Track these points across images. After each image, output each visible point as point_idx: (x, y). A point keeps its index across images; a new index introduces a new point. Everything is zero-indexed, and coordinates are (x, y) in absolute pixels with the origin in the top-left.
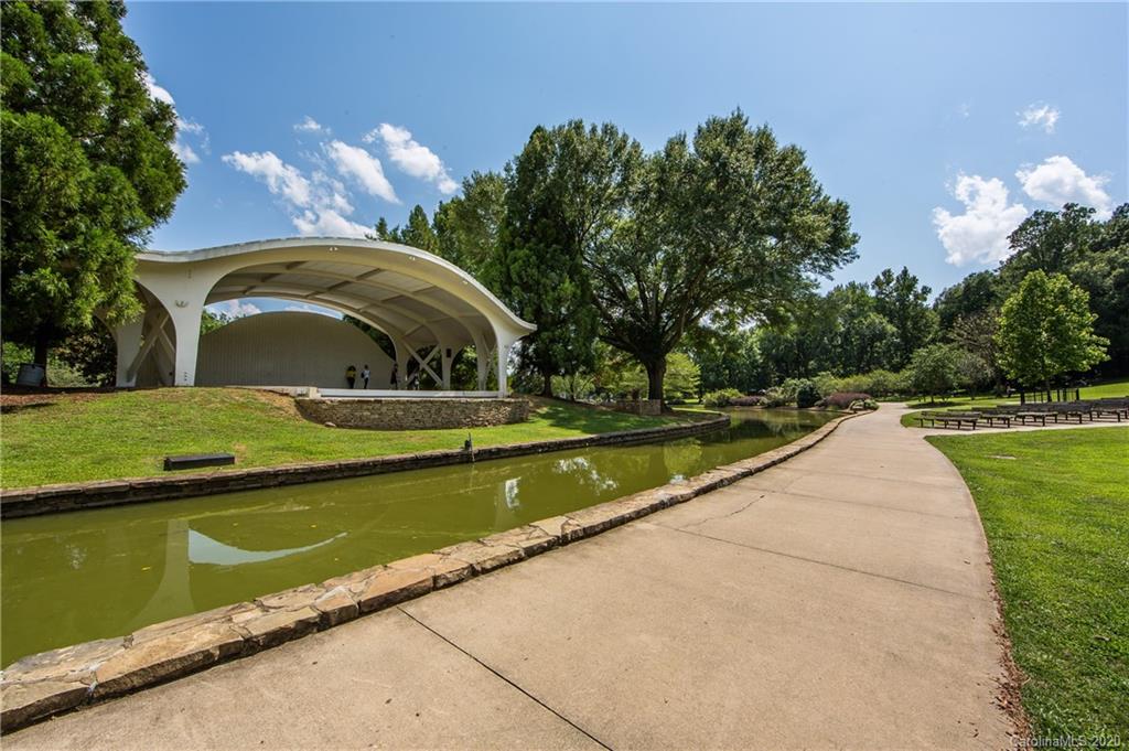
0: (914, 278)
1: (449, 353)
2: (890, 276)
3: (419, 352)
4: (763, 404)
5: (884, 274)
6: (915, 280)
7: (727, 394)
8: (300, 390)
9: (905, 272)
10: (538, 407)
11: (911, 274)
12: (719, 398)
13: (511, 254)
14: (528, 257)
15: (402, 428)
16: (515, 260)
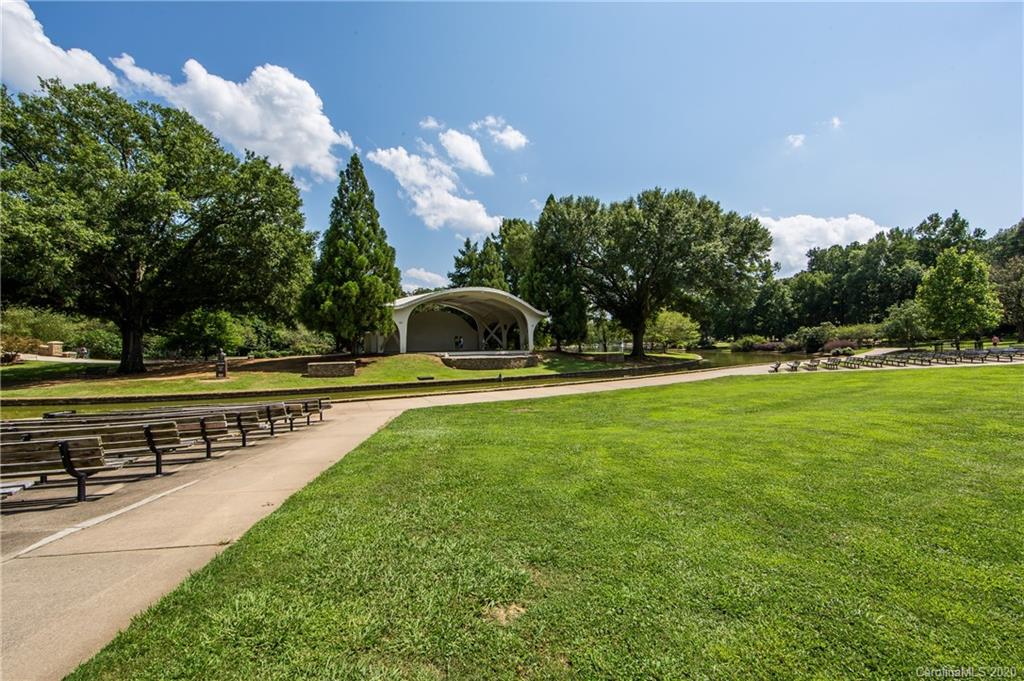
0: (964, 221)
1: (505, 327)
2: (937, 220)
3: (489, 326)
4: (780, 349)
5: (930, 219)
6: (964, 224)
7: (751, 340)
8: (442, 354)
9: (956, 215)
10: (545, 359)
11: (962, 216)
12: (744, 344)
13: (535, 275)
14: (543, 277)
15: (479, 369)
16: (536, 279)
